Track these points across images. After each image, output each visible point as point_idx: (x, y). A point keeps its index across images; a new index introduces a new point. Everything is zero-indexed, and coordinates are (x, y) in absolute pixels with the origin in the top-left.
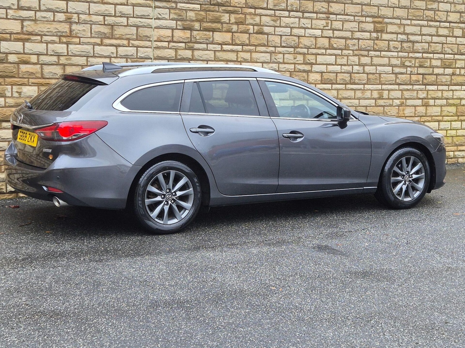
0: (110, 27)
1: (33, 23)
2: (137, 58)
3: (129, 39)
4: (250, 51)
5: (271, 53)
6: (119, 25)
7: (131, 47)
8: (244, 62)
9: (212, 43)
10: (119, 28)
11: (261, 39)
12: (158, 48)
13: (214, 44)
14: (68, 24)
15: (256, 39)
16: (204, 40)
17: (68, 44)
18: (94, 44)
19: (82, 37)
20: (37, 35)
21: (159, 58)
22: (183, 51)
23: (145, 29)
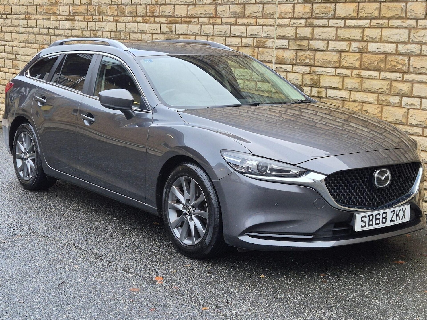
0: (242, 6)
1: (194, 6)
2: (262, 38)
3: (256, 18)
4: (381, 27)
5: (410, 28)
6: (249, 3)
7: (258, 26)
8: (372, 42)
9: (334, 18)
10: (249, 6)
11: (394, 9)
12: (280, 26)
13: (337, 19)
14: (215, 5)
15: (389, 9)
16: (324, 15)
17: (213, 24)
18: (231, 24)
19: (223, 18)
20: (195, 18)
21: (280, 37)
22: (303, 28)
23: (270, 5)
